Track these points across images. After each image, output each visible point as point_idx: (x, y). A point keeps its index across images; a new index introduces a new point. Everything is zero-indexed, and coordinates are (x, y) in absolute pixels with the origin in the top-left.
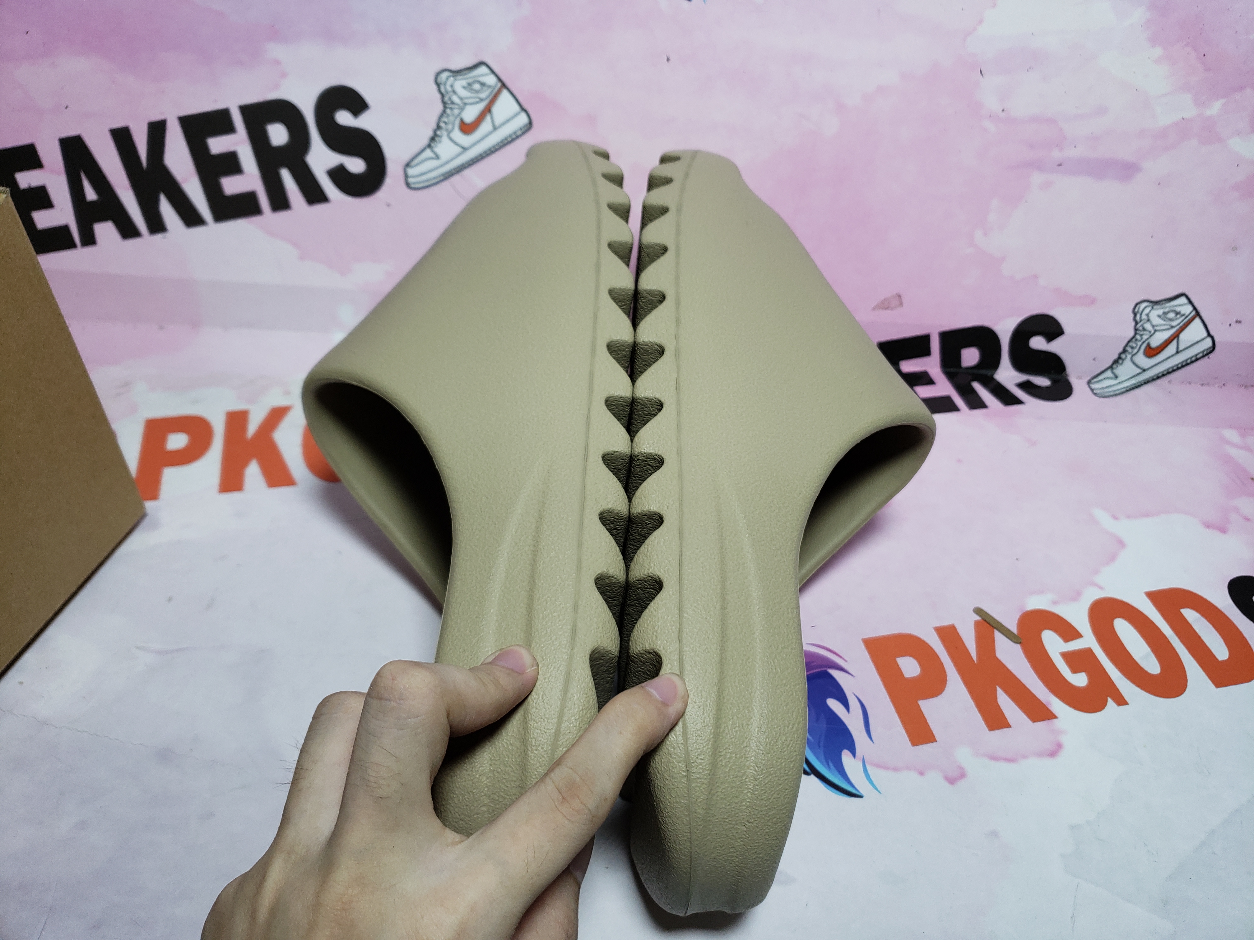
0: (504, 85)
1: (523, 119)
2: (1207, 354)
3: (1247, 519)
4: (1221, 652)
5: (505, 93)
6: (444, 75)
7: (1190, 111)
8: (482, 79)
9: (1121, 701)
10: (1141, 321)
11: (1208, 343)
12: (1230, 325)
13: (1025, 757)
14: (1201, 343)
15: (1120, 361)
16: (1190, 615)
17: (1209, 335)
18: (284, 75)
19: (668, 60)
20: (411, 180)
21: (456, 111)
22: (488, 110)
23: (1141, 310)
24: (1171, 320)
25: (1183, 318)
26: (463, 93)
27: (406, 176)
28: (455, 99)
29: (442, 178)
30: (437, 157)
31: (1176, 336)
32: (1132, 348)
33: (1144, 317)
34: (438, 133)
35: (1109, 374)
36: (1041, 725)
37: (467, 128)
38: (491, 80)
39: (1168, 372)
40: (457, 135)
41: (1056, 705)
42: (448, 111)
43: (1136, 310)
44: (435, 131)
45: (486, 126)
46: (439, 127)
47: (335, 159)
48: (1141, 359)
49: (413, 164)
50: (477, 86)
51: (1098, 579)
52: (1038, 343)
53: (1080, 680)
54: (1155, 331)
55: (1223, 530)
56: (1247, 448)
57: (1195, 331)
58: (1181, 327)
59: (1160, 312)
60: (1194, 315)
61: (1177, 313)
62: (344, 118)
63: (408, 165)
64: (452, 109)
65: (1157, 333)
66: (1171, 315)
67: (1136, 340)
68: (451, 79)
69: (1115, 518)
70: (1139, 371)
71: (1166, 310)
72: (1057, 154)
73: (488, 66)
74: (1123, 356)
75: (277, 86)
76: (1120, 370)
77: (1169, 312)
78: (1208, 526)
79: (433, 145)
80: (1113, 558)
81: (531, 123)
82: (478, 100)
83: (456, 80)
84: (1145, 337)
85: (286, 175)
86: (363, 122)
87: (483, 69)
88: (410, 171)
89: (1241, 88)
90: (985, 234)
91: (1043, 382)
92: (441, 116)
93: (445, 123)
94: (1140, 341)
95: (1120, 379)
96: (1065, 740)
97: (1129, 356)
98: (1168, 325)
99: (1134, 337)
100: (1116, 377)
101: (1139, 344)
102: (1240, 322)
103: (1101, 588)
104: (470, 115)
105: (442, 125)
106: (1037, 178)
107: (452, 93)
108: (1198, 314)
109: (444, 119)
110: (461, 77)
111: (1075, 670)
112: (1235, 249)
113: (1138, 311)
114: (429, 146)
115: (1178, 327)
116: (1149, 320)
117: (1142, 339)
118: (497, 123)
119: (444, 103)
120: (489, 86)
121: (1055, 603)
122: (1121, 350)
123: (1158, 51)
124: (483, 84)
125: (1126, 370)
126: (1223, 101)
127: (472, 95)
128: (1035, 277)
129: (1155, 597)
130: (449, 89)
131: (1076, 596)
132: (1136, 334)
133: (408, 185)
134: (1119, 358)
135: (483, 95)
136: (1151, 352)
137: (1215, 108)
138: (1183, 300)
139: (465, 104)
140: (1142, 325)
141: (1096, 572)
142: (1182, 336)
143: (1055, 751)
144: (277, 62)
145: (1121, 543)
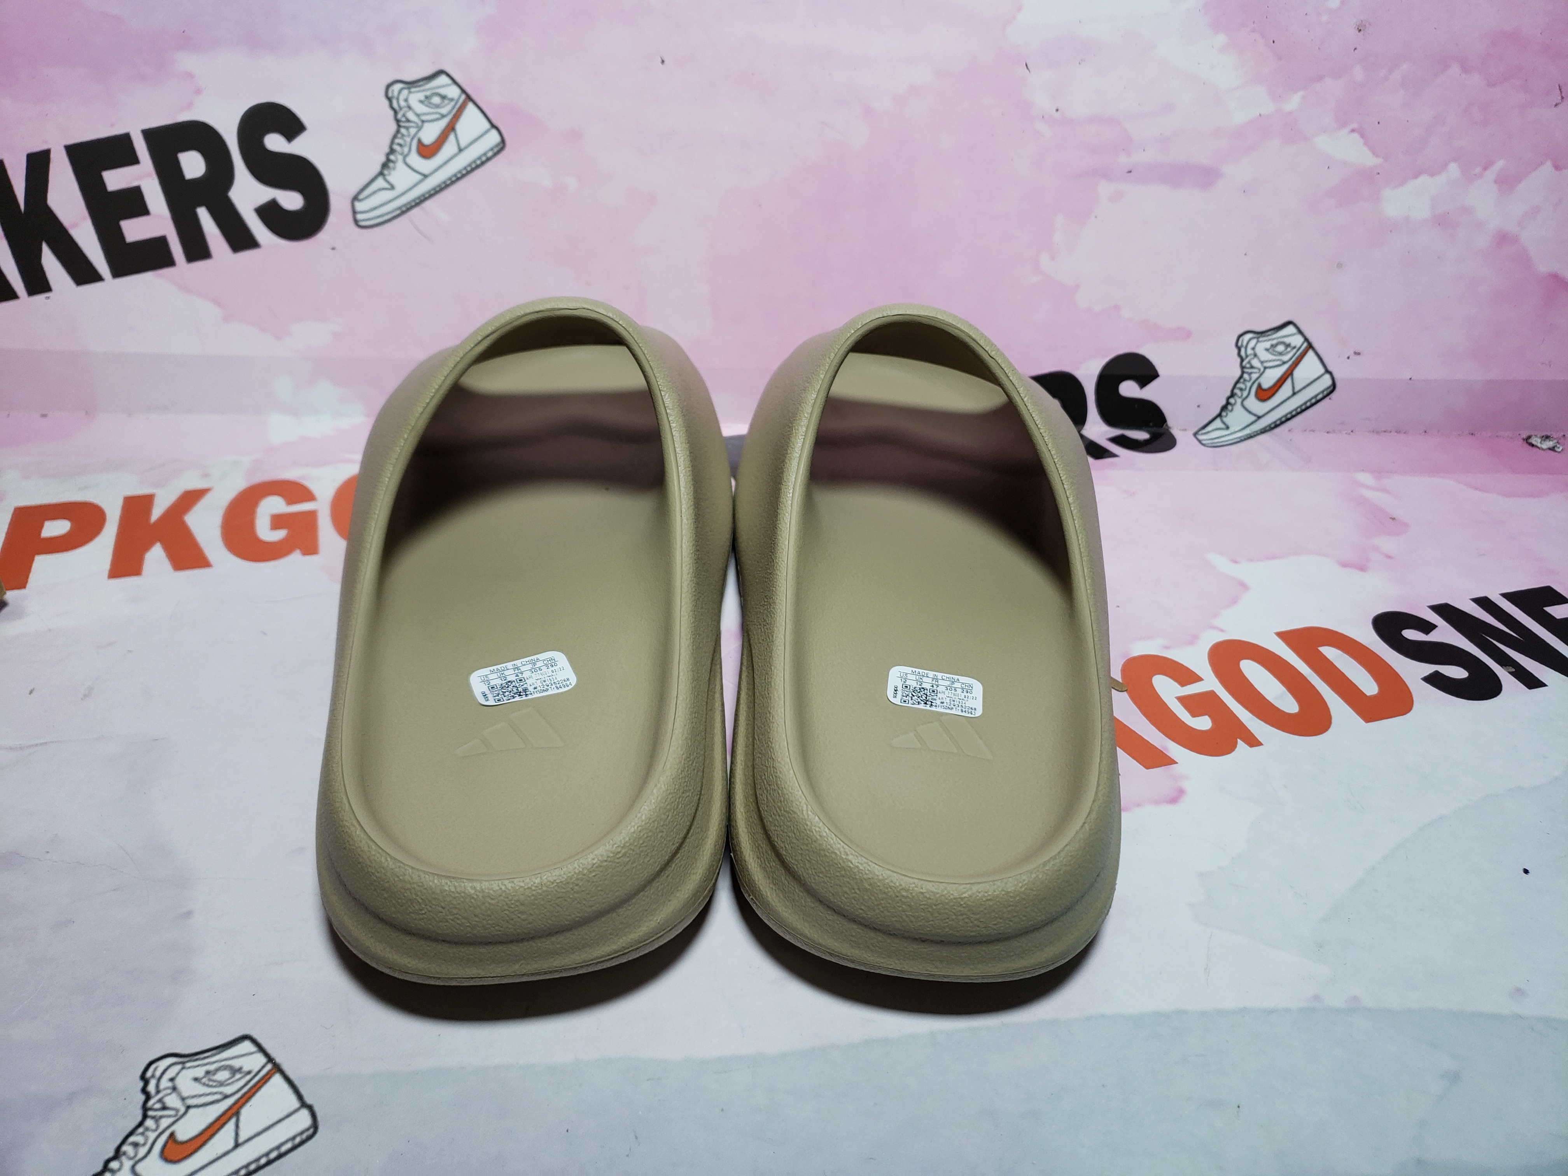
0: (469, 98)
1: (493, 138)
2: (1328, 395)
3: (1389, 557)
4: (1369, 686)
5: (470, 105)
6: (397, 87)
7: (1267, 107)
8: (443, 91)
9: (1253, 742)
10: (1247, 356)
11: (1326, 381)
12: (1348, 358)
13: (1139, 805)
14: (1318, 381)
15: (1230, 407)
16: (1330, 652)
17: (1327, 371)
18: (198, 91)
19: (663, 62)
20: (359, 217)
21: (413, 131)
22: (451, 128)
23: (1245, 343)
24: (1281, 354)
25: (1295, 350)
26: (420, 108)
27: (354, 212)
28: (411, 116)
29: (398, 212)
30: (392, 187)
31: (1289, 374)
32: (1241, 389)
33: (1250, 351)
34: (392, 157)
35: (1218, 423)
36: (1157, 772)
37: (427, 151)
38: (453, 92)
39: (1287, 419)
40: (415, 159)
41: (1174, 749)
42: (403, 131)
43: (1240, 344)
44: (388, 155)
45: (449, 148)
46: (392, 151)
47: (265, 194)
48: (1253, 403)
49: (361, 197)
50: (436, 100)
51: (1218, 622)
52: (1129, 389)
53: (1203, 723)
54: (1265, 368)
55: (1362, 568)
56: (1384, 490)
57: (1309, 368)
58: (1293, 363)
59: (1268, 345)
60: (1306, 347)
61: (1288, 346)
62: (275, 142)
63: (355, 198)
64: (407, 128)
65: (1267, 371)
66: (1281, 348)
67: (1245, 380)
68: (405, 92)
69: (1235, 562)
70: (1254, 418)
71: (1274, 342)
72: (1124, 160)
73: (448, 75)
74: (1232, 401)
75: (190, 105)
76: (1229, 418)
77: (1277, 345)
78: (1345, 565)
79: (386, 172)
80: (1234, 601)
81: (503, 141)
82: (437, 116)
83: (410, 92)
84: (1254, 376)
85: (203, 214)
86: (299, 147)
87: (443, 80)
88: (359, 206)
89: (1320, 78)
90: (1053, 258)
91: (1141, 435)
92: (395, 137)
93: (400, 145)
94: (1249, 381)
95: (1231, 430)
96: (1186, 785)
97: (1239, 401)
98: (1278, 360)
99: (1241, 377)
100: (1228, 428)
101: (1249, 384)
102: (1359, 354)
103: (1222, 631)
104: (429, 134)
105: (396, 147)
106: (1105, 189)
107: (406, 109)
108: (1310, 346)
109: (397, 141)
110: (417, 89)
111: (1194, 715)
112: (1340, 265)
113: (1242, 345)
114: (381, 174)
115: (1290, 363)
116: (1255, 355)
117: (1250, 379)
118: (463, 144)
119: (398, 121)
120: (452, 100)
121: (1167, 648)
122: (1229, 394)
123: (1222, 39)
124: (443, 97)
125: (1237, 418)
126: (1301, 93)
127: (431, 110)
128: (1117, 308)
129: (1288, 637)
130: (403, 103)
131: (1193, 640)
132: (1243, 373)
133: (356, 222)
134: (1228, 403)
135: (444, 111)
136: (1264, 395)
137: (1294, 102)
138: (1290, 329)
139: (423, 121)
140: (1249, 362)
141: (1216, 615)
142: (1297, 373)
143: (1176, 797)
144: (190, 75)
145: (1244, 586)
